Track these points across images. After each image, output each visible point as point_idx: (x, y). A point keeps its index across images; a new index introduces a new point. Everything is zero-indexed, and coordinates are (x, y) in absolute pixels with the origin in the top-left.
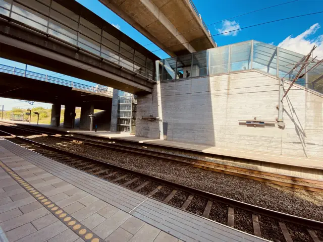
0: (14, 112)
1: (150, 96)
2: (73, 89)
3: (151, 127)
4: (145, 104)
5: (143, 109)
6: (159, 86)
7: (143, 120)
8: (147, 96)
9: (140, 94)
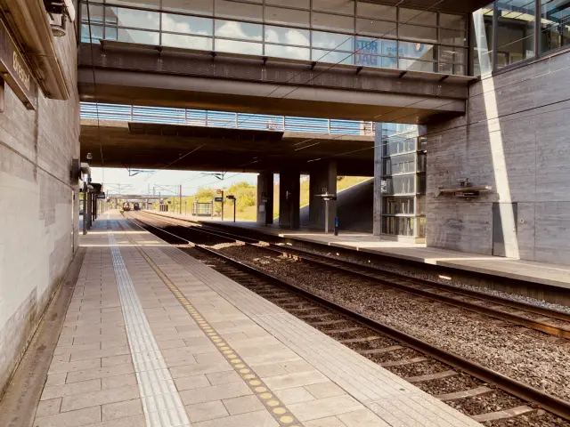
0: (200, 197)
1: (461, 121)
2: (284, 136)
3: (466, 218)
4: (448, 148)
5: (444, 165)
6: (488, 86)
7: (443, 198)
8: (452, 126)
9: (433, 122)
